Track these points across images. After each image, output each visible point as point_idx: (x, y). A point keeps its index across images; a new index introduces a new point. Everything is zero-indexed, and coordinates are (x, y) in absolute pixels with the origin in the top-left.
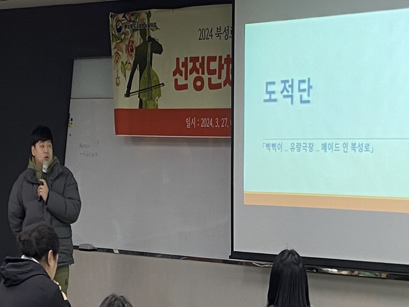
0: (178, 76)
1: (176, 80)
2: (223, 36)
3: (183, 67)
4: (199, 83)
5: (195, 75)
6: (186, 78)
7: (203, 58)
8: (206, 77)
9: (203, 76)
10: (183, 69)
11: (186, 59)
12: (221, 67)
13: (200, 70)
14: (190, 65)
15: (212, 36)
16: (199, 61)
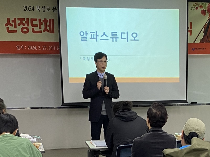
0: (9, 26)
1: (8, 29)
2: (42, 10)
3: (12, 22)
4: (25, 30)
5: (22, 26)
6: (15, 27)
7: (28, 19)
8: (30, 28)
9: (28, 27)
10: (13, 23)
11: (15, 19)
12: (41, 24)
13: (26, 24)
14: (18, 22)
15: (34, 10)
16: (25, 20)
